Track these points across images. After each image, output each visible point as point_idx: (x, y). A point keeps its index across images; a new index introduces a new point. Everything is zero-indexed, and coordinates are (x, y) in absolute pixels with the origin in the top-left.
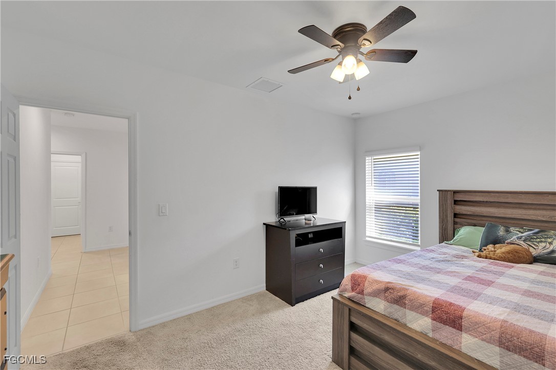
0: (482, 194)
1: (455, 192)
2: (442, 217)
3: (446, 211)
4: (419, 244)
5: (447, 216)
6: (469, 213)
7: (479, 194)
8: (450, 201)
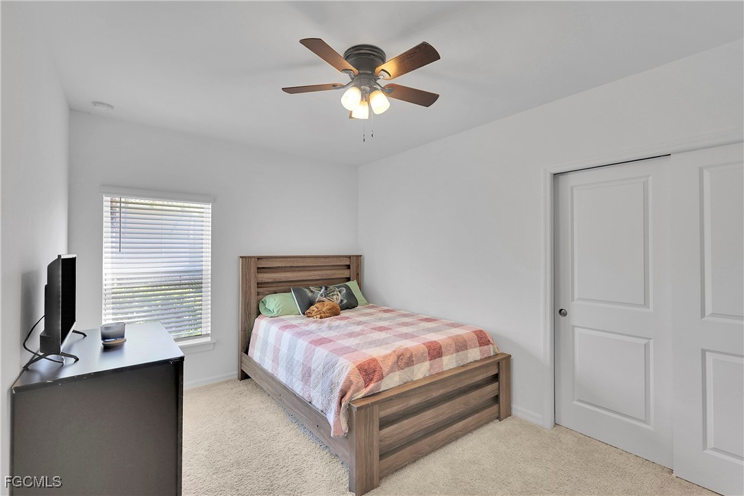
0: (282, 259)
1: (259, 258)
2: (245, 289)
3: (250, 281)
4: (209, 332)
5: (250, 287)
6: (270, 281)
7: (279, 260)
8: (253, 270)
